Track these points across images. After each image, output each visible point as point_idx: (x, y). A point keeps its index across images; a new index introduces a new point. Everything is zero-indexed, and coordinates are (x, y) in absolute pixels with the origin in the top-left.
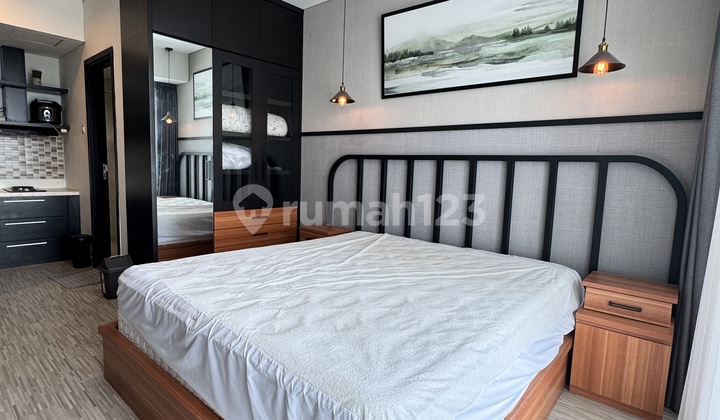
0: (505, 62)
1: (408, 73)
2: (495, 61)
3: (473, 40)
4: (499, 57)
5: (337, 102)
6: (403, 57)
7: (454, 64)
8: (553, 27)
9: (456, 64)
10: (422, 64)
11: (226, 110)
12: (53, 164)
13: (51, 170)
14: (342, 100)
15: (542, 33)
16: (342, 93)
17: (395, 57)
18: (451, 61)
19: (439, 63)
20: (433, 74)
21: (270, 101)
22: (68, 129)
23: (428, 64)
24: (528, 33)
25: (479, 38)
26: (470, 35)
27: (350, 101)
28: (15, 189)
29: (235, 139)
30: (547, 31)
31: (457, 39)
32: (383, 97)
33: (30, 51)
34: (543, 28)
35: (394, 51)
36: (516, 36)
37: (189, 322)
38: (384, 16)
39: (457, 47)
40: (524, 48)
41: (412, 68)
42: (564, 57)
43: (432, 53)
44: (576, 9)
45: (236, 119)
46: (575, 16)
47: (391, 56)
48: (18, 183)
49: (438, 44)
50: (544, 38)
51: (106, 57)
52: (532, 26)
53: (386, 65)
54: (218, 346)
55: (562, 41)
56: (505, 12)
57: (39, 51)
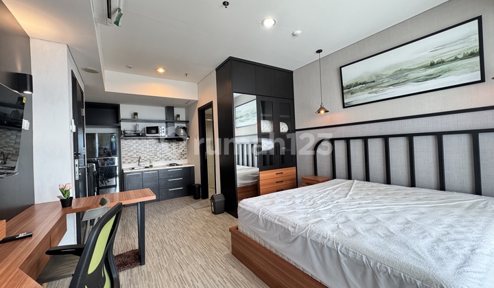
0: (426, 80)
1: (359, 93)
2: (418, 80)
3: (401, 71)
4: (422, 78)
5: (319, 112)
6: (355, 86)
7: (389, 86)
8: (459, 57)
9: (391, 85)
10: (368, 88)
11: (263, 122)
12: (183, 153)
13: (182, 156)
14: (322, 112)
15: (452, 61)
16: (322, 108)
17: (349, 87)
18: (388, 84)
19: (379, 86)
20: (376, 92)
21: (281, 116)
22: (189, 137)
23: (372, 87)
24: (442, 62)
25: (406, 69)
26: (399, 69)
27: (326, 111)
28: (171, 165)
29: (266, 136)
30: (456, 59)
31: (391, 72)
32: (344, 107)
33: (176, 107)
34: (453, 58)
35: (348, 84)
36: (432, 65)
37: (291, 229)
38: (341, 68)
39: (391, 76)
40: (440, 70)
41: (361, 90)
42: (472, 72)
43: (374, 82)
44: (478, 44)
45: (267, 127)
46: (478, 48)
47: (347, 86)
48: (171, 162)
49: (377, 76)
50: (454, 63)
51: (210, 105)
52: (444, 58)
53: (344, 91)
54: (315, 243)
55: (469, 63)
56: (422, 54)
57: (179, 106)
